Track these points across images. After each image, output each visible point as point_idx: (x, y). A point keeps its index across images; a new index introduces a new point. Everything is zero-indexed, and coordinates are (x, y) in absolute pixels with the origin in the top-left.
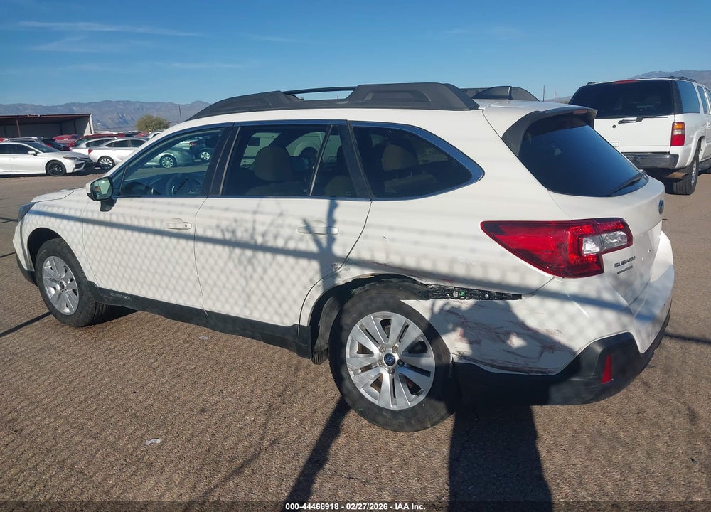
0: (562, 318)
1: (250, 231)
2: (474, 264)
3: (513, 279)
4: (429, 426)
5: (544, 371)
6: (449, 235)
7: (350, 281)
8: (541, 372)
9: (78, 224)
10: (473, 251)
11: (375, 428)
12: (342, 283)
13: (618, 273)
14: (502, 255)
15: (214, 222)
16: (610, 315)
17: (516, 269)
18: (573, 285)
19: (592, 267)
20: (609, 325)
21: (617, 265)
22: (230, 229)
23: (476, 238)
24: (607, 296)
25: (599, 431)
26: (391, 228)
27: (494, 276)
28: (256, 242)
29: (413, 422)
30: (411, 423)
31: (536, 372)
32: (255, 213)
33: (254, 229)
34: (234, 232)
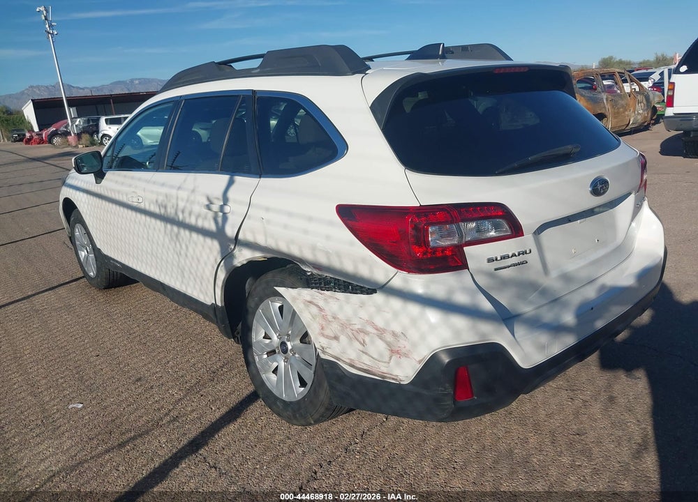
0: (405, 321)
1: (175, 207)
2: (331, 252)
3: (364, 271)
4: (312, 422)
5: (395, 378)
6: (310, 219)
7: (245, 262)
8: (393, 379)
9: (85, 195)
10: (328, 237)
11: (275, 417)
12: (239, 265)
13: (496, 269)
14: (352, 244)
15: (154, 197)
16: (459, 322)
17: (364, 260)
18: (418, 283)
19: (452, 261)
20: (457, 333)
21: (490, 260)
22: (164, 204)
23: (331, 223)
24: (461, 298)
25: (511, 451)
26: (267, 209)
27: (349, 267)
28: (179, 219)
29: (298, 415)
30: (296, 417)
31: (390, 378)
32: (179, 188)
33: (177, 205)
34: (165, 207)
